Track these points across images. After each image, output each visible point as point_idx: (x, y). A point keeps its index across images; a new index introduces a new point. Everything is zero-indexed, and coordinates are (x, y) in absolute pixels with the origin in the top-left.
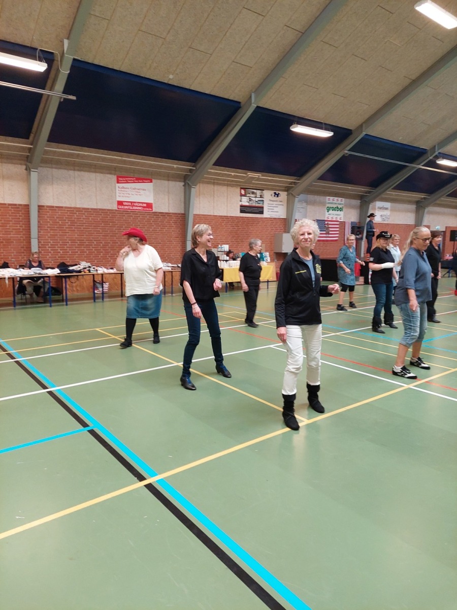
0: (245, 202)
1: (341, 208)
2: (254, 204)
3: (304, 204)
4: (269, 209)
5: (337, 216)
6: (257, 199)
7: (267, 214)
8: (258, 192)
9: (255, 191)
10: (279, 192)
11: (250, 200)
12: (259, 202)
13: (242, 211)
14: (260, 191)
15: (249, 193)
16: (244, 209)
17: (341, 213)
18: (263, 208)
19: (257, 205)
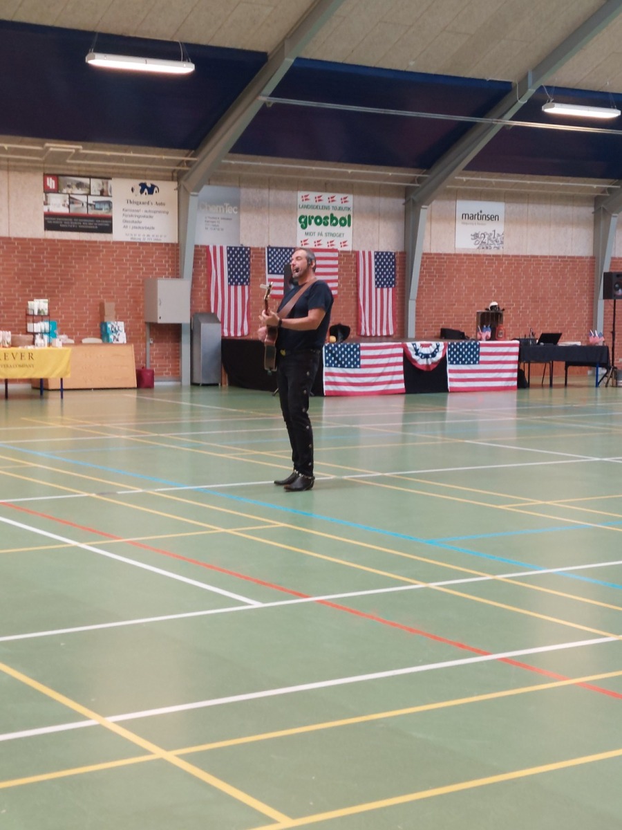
0: (58, 204)
1: (343, 218)
2: (84, 211)
3: (231, 211)
4: (126, 221)
5: (331, 239)
6: (91, 200)
7: (120, 233)
8: (95, 184)
9: (86, 181)
10: (155, 183)
11: (72, 201)
12: (98, 206)
13: (49, 227)
14: (100, 181)
15: (69, 186)
16: (53, 222)
17: (347, 230)
18: (110, 219)
19: (92, 212)
